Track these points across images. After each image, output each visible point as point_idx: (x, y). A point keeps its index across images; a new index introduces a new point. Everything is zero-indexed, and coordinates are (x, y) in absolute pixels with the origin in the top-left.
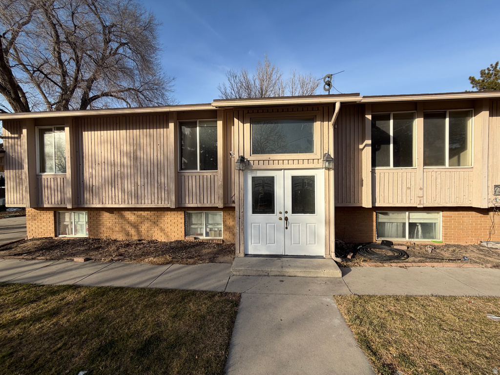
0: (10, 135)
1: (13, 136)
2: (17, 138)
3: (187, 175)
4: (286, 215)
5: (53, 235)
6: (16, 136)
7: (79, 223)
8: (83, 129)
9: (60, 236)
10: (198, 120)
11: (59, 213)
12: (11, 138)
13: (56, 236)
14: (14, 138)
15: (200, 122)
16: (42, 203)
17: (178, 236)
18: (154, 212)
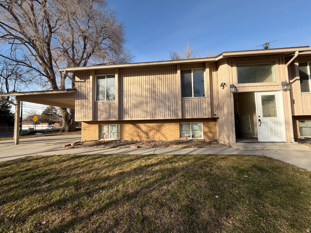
0: (80, 80)
1: (81, 80)
2: (84, 82)
3: (186, 99)
4: (259, 118)
5: (97, 139)
6: (83, 80)
7: (112, 132)
8: (123, 76)
9: (101, 139)
10: (192, 69)
11: (101, 126)
12: (80, 82)
13: (99, 140)
14: (82, 82)
15: (193, 70)
16: (97, 118)
17: (176, 138)
18: (161, 124)
